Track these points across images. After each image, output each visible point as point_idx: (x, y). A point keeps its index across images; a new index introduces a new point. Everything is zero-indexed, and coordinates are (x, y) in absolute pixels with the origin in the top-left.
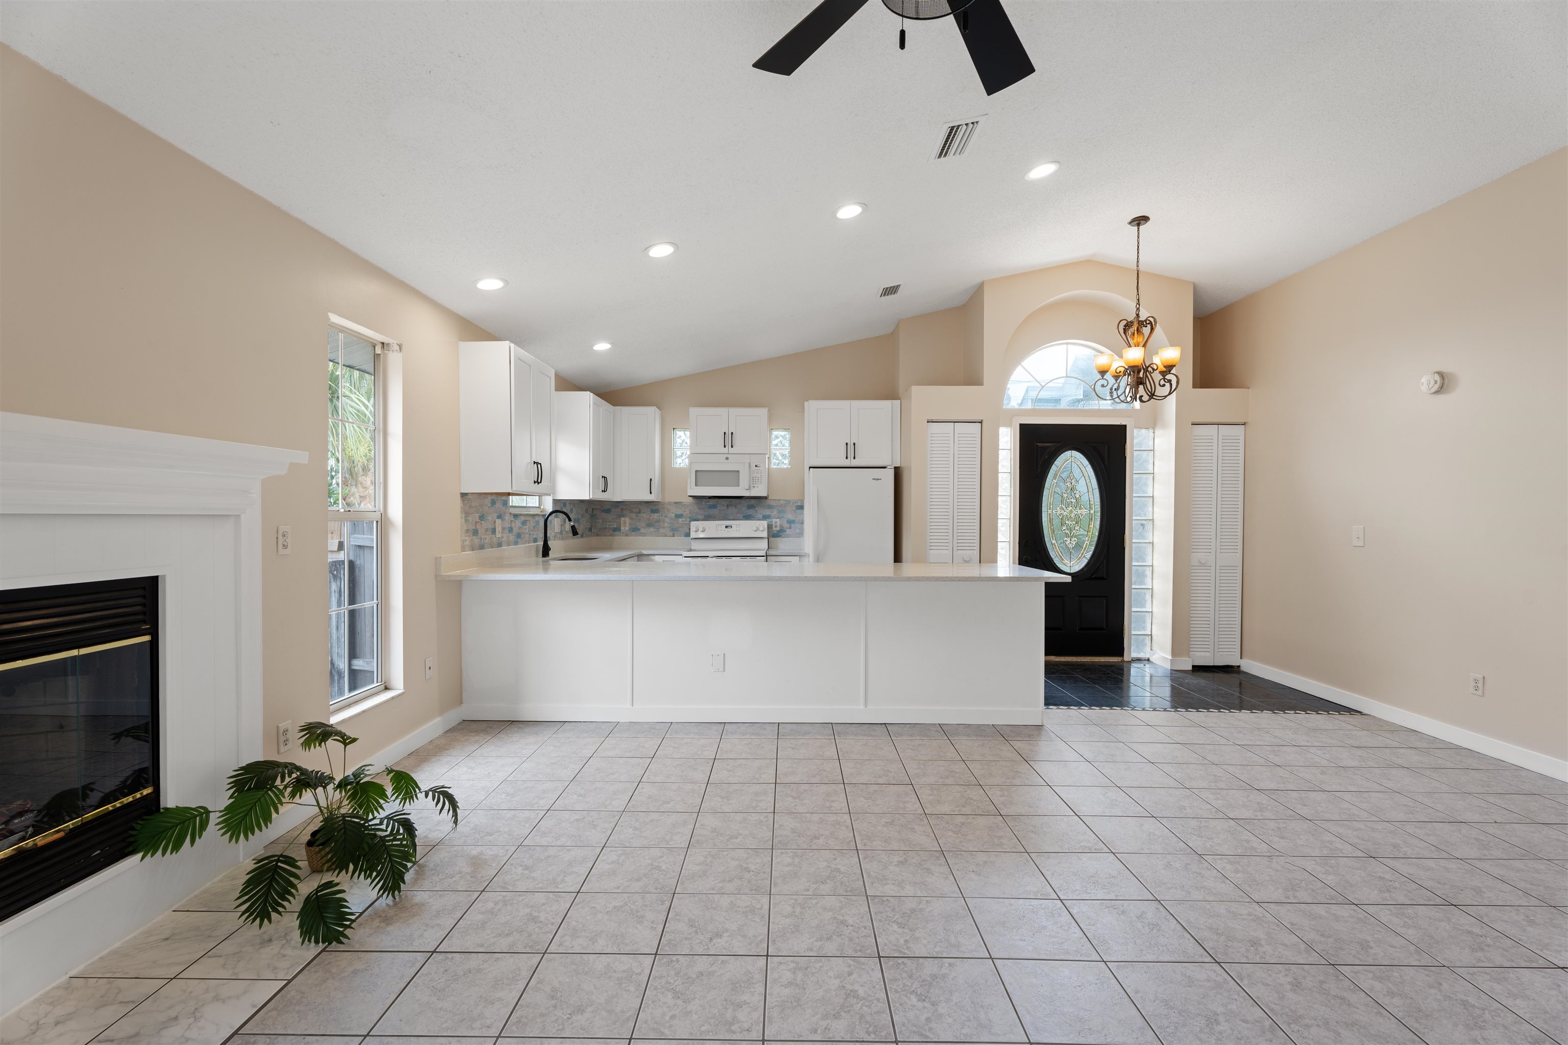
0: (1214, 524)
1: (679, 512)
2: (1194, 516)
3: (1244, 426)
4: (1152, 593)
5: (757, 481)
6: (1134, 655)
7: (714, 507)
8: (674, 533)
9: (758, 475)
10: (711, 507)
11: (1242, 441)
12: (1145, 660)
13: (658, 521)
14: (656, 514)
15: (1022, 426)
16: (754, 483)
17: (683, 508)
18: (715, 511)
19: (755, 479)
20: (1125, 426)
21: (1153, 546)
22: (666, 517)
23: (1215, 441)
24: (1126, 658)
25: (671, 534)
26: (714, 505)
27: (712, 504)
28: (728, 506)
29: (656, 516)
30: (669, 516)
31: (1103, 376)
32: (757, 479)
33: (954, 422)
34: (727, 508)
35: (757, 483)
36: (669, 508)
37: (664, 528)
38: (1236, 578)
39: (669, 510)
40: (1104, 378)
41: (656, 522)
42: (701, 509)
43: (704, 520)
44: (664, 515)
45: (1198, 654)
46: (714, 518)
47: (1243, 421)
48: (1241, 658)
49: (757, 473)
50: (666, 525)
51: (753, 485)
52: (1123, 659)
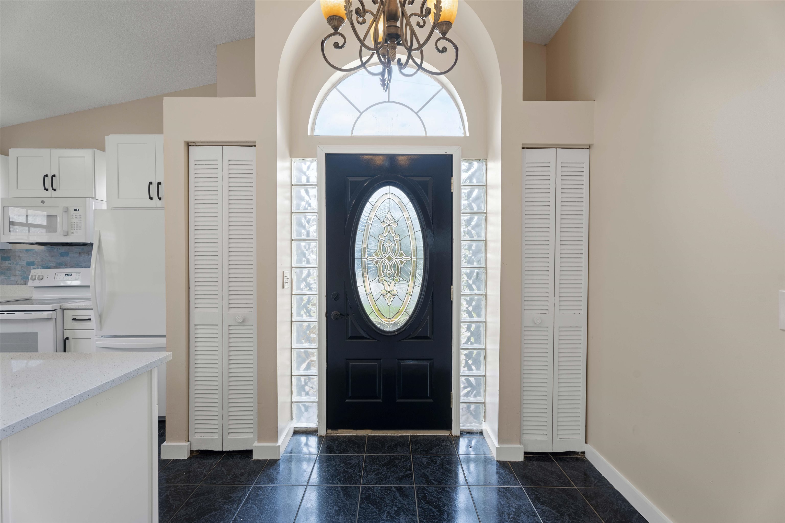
0: (551, 273)
1: (31, 260)
2: (527, 264)
3: (589, 150)
4: (485, 354)
5: (76, 226)
6: (465, 426)
7: (66, 254)
8: (25, 281)
9: (77, 220)
10: (63, 254)
11: (586, 170)
12: (477, 433)
13: (9, 269)
14: (7, 262)
15: (329, 157)
16: (73, 228)
17: (34, 256)
18: (67, 259)
19: (73, 224)
20: (451, 156)
21: (486, 299)
22: (17, 264)
23: (553, 169)
24: (455, 431)
25: (22, 282)
26: (65, 252)
27: (64, 251)
28: (80, 253)
29: (7, 263)
30: (20, 263)
31: (336, 29)
32: (76, 224)
33: (223, 146)
34: (80, 256)
35: (76, 228)
36: (21, 255)
37: (15, 275)
38: (580, 342)
39: (20, 258)
40: (339, 31)
41: (8, 270)
42: (53, 256)
43: (55, 267)
44: (15, 263)
45: (533, 438)
46: (66, 265)
47: (587, 142)
48: (586, 443)
49: (76, 218)
50: (17, 272)
51: (72, 231)
52: (451, 433)
